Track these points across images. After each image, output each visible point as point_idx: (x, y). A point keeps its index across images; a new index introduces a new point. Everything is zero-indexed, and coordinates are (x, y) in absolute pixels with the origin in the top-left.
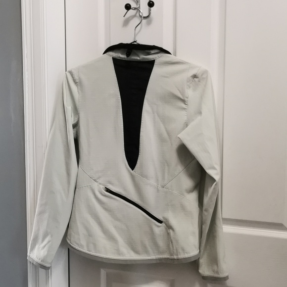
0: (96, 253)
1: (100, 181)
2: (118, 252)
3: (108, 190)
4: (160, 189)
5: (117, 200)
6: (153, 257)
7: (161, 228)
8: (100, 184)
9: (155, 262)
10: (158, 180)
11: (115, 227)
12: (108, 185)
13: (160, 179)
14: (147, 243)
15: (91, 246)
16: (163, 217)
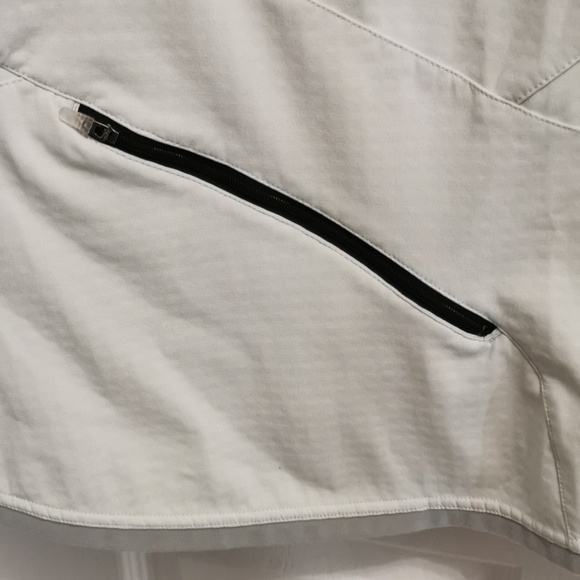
0: (71, 506)
1: (36, 59)
2: (206, 488)
3: (102, 128)
4: (501, 111)
5: (175, 193)
6: (418, 502)
7: (483, 359)
8: (39, 81)
9: (421, 526)
10: (479, 43)
11: (177, 356)
12: (99, 86)
13: (498, 35)
14: (385, 438)
15: (34, 473)
16: (505, 303)
